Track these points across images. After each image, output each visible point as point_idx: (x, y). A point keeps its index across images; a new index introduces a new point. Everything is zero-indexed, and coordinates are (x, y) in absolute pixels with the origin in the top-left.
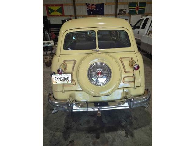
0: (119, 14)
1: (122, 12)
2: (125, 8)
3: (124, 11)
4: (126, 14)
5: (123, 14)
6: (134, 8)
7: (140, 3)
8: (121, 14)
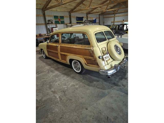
0: (48, 23)
1: (49, 22)
2: (51, 19)
3: (51, 22)
4: (53, 23)
5: (51, 23)
6: (57, 20)
7: (60, 17)
8: (50, 24)
